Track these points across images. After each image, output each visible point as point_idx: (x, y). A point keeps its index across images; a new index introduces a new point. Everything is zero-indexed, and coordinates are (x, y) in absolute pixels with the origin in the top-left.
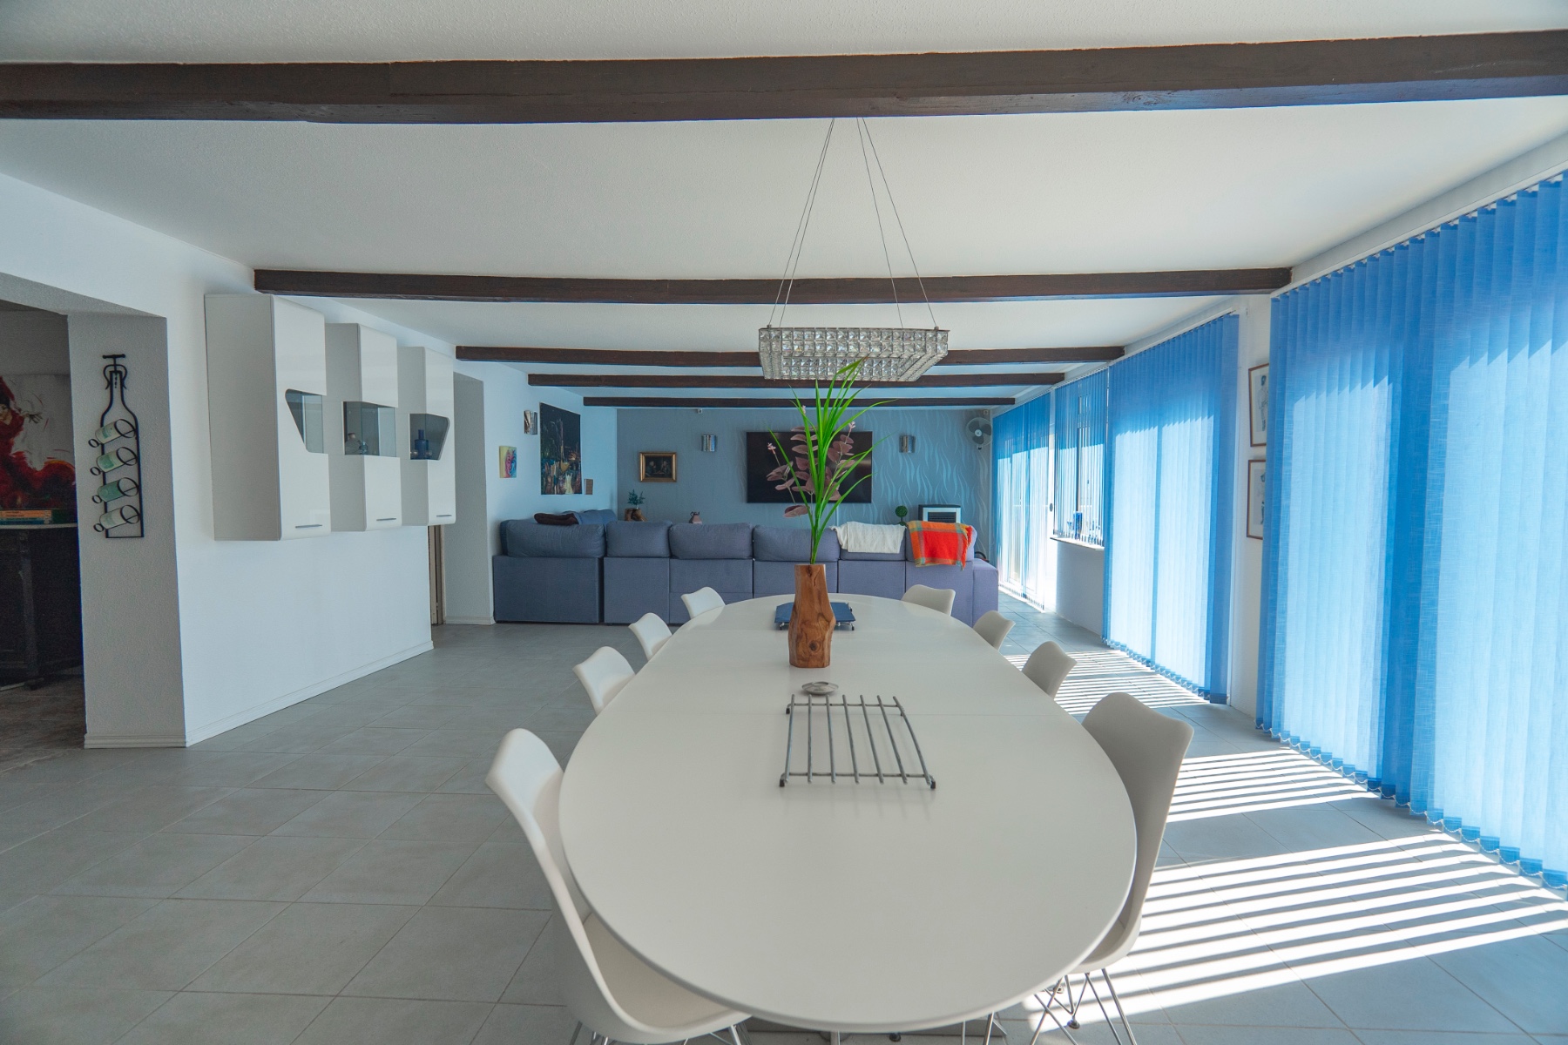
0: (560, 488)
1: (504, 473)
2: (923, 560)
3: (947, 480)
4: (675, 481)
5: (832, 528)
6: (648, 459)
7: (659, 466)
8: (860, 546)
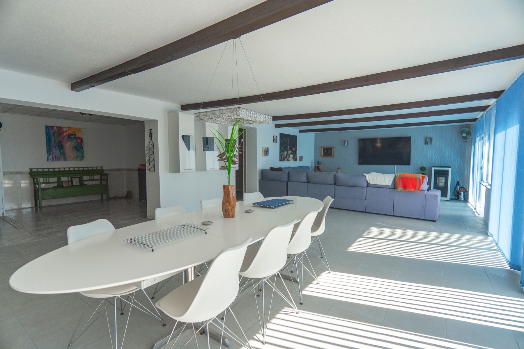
0: (287, 159)
1: (264, 155)
2: (401, 189)
4: (333, 157)
5: (364, 175)
6: (324, 150)
7: (328, 152)
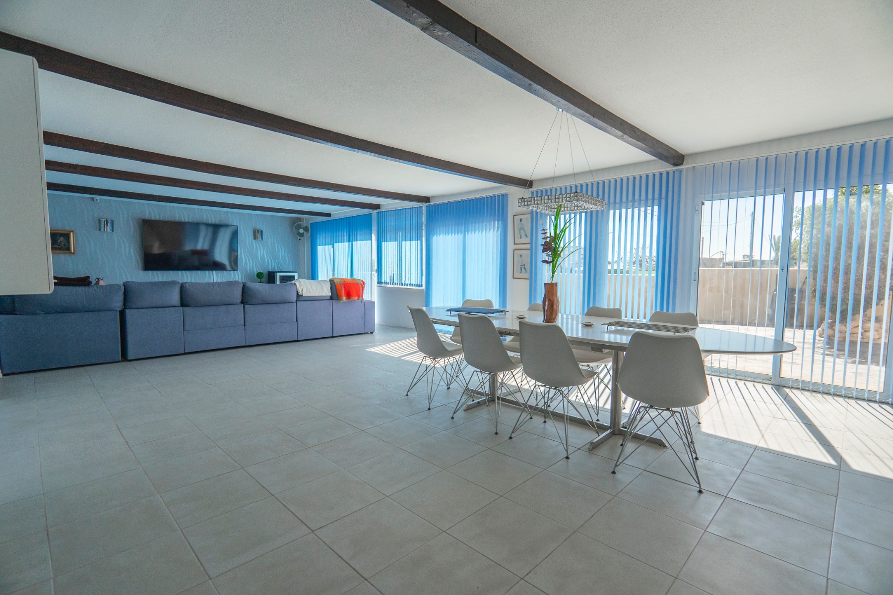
2: (344, 298)
3: (282, 256)
4: (73, 254)
8: (310, 292)
